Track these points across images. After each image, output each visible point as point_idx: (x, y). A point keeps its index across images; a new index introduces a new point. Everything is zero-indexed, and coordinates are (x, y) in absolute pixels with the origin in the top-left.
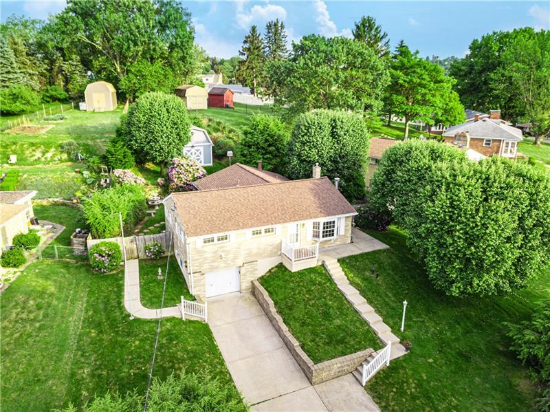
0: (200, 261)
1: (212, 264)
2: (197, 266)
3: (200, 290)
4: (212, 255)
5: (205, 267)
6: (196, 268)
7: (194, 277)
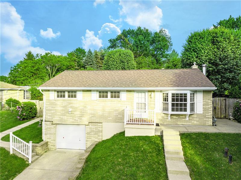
0: (52, 111)
1: (62, 117)
2: (50, 116)
3: (50, 138)
4: (62, 108)
5: (56, 118)
6: (49, 117)
7: (46, 125)
